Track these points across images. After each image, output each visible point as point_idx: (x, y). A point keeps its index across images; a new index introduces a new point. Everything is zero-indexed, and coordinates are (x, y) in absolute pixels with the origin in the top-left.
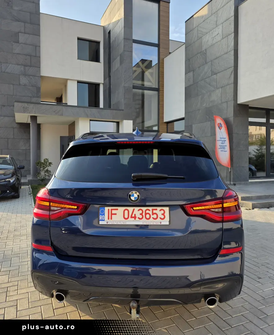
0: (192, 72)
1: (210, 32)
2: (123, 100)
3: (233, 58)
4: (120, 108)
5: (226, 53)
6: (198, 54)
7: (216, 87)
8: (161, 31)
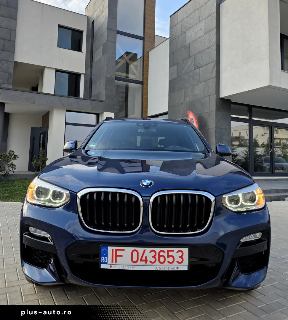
0: (176, 65)
1: (193, 27)
2: (104, 91)
3: (215, 52)
4: (101, 99)
5: (209, 48)
6: (182, 48)
7: (199, 80)
8: (146, 24)
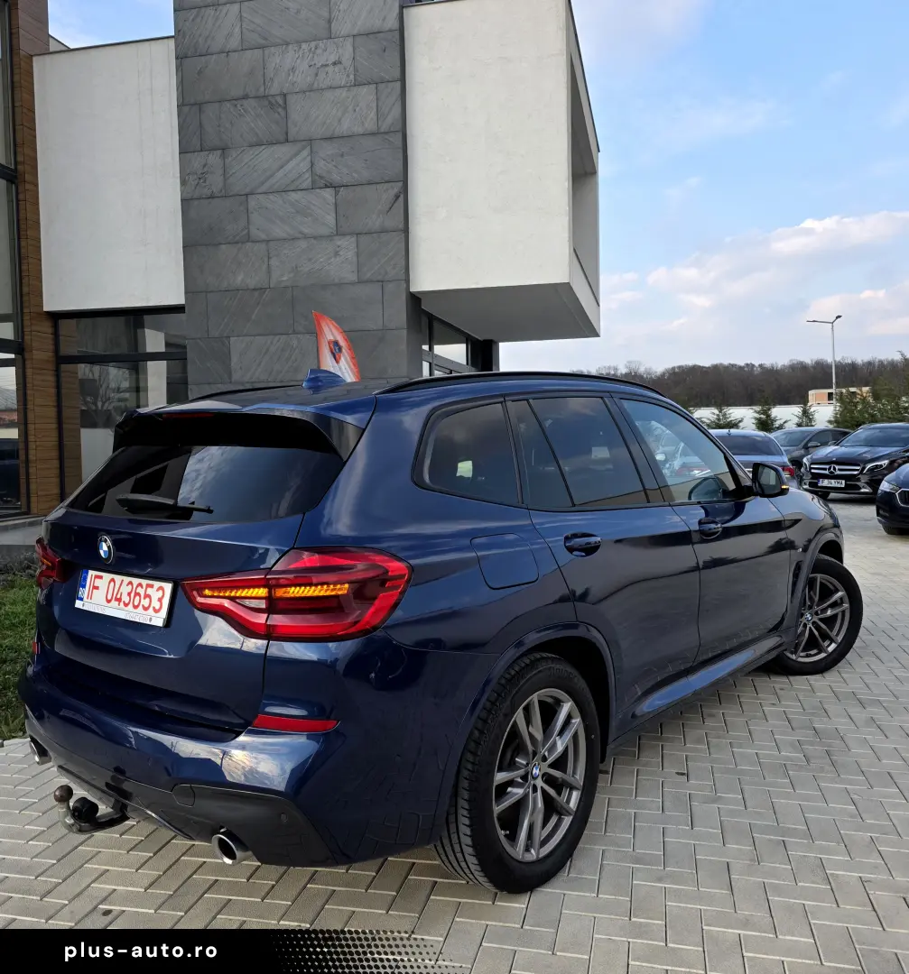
0: (217, 153)
1: (300, 43)
3: (398, 154)
5: (375, 134)
6: (246, 97)
7: (333, 226)
